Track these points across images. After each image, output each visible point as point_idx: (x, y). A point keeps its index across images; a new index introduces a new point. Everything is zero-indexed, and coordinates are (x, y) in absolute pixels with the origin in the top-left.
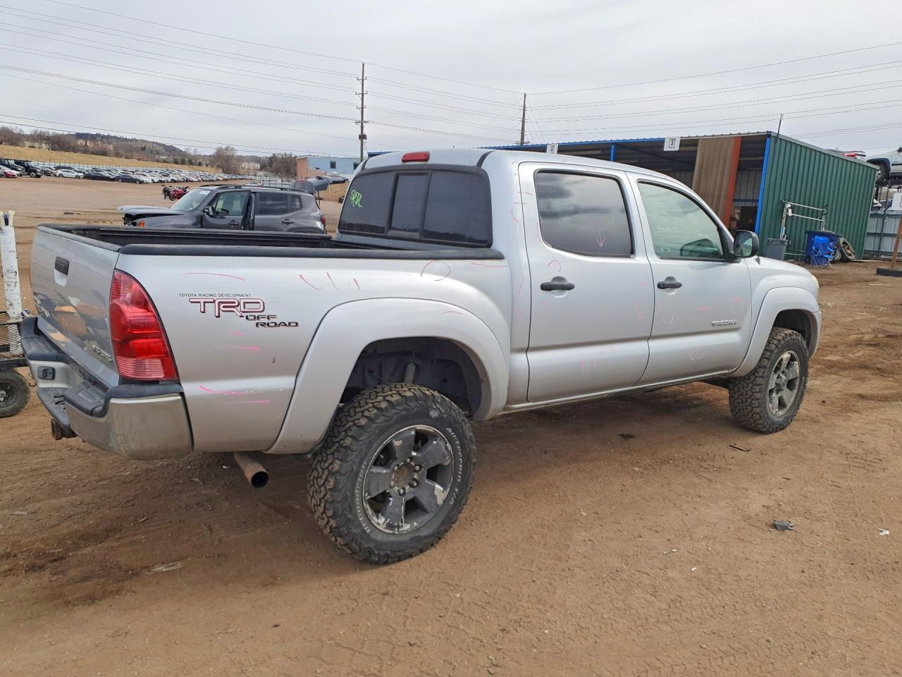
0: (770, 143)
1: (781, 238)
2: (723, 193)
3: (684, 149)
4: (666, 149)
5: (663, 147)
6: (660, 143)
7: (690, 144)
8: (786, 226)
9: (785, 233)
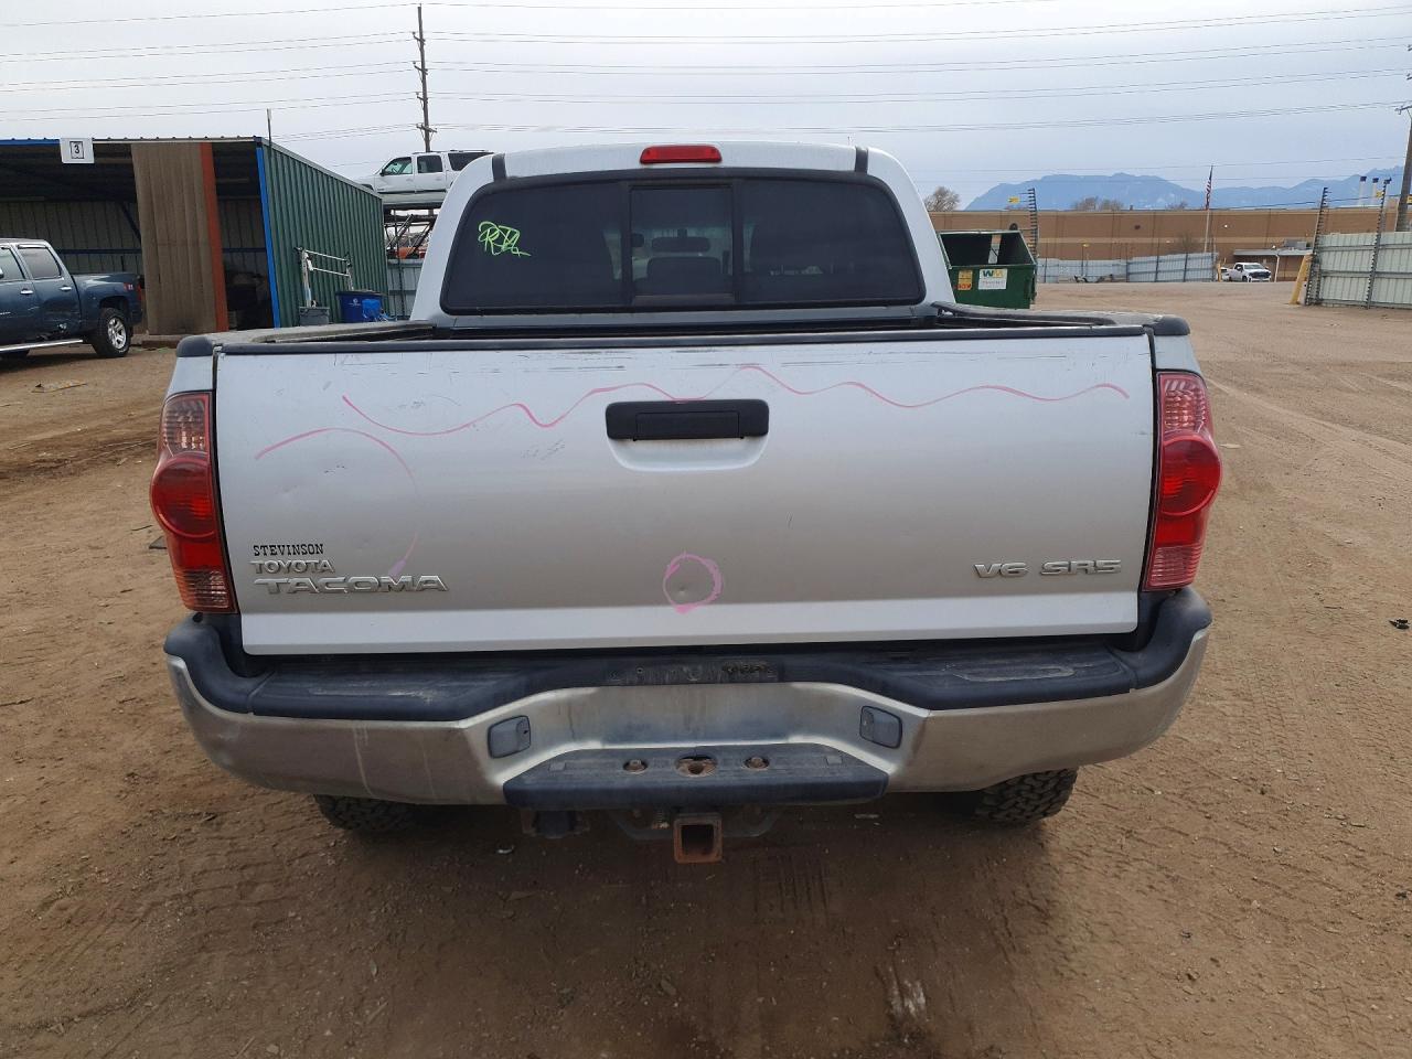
0: (262, 154)
1: (308, 305)
2: (203, 237)
3: (102, 160)
4: (65, 160)
5: (58, 155)
6: (51, 148)
7: (111, 152)
8: (312, 286)
9: (314, 298)
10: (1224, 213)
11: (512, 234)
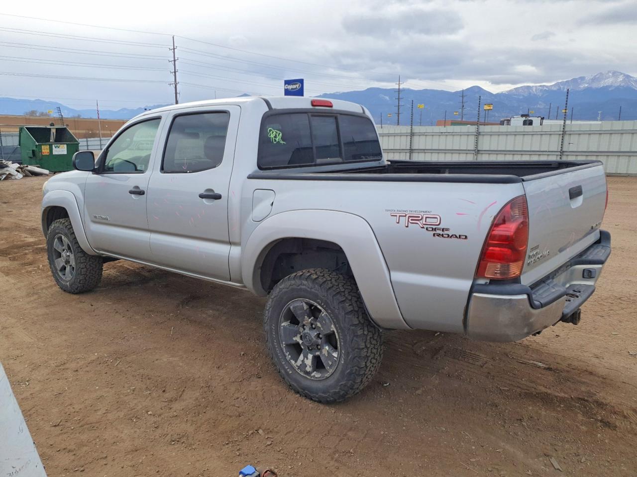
10: (105, 121)
11: (279, 134)
